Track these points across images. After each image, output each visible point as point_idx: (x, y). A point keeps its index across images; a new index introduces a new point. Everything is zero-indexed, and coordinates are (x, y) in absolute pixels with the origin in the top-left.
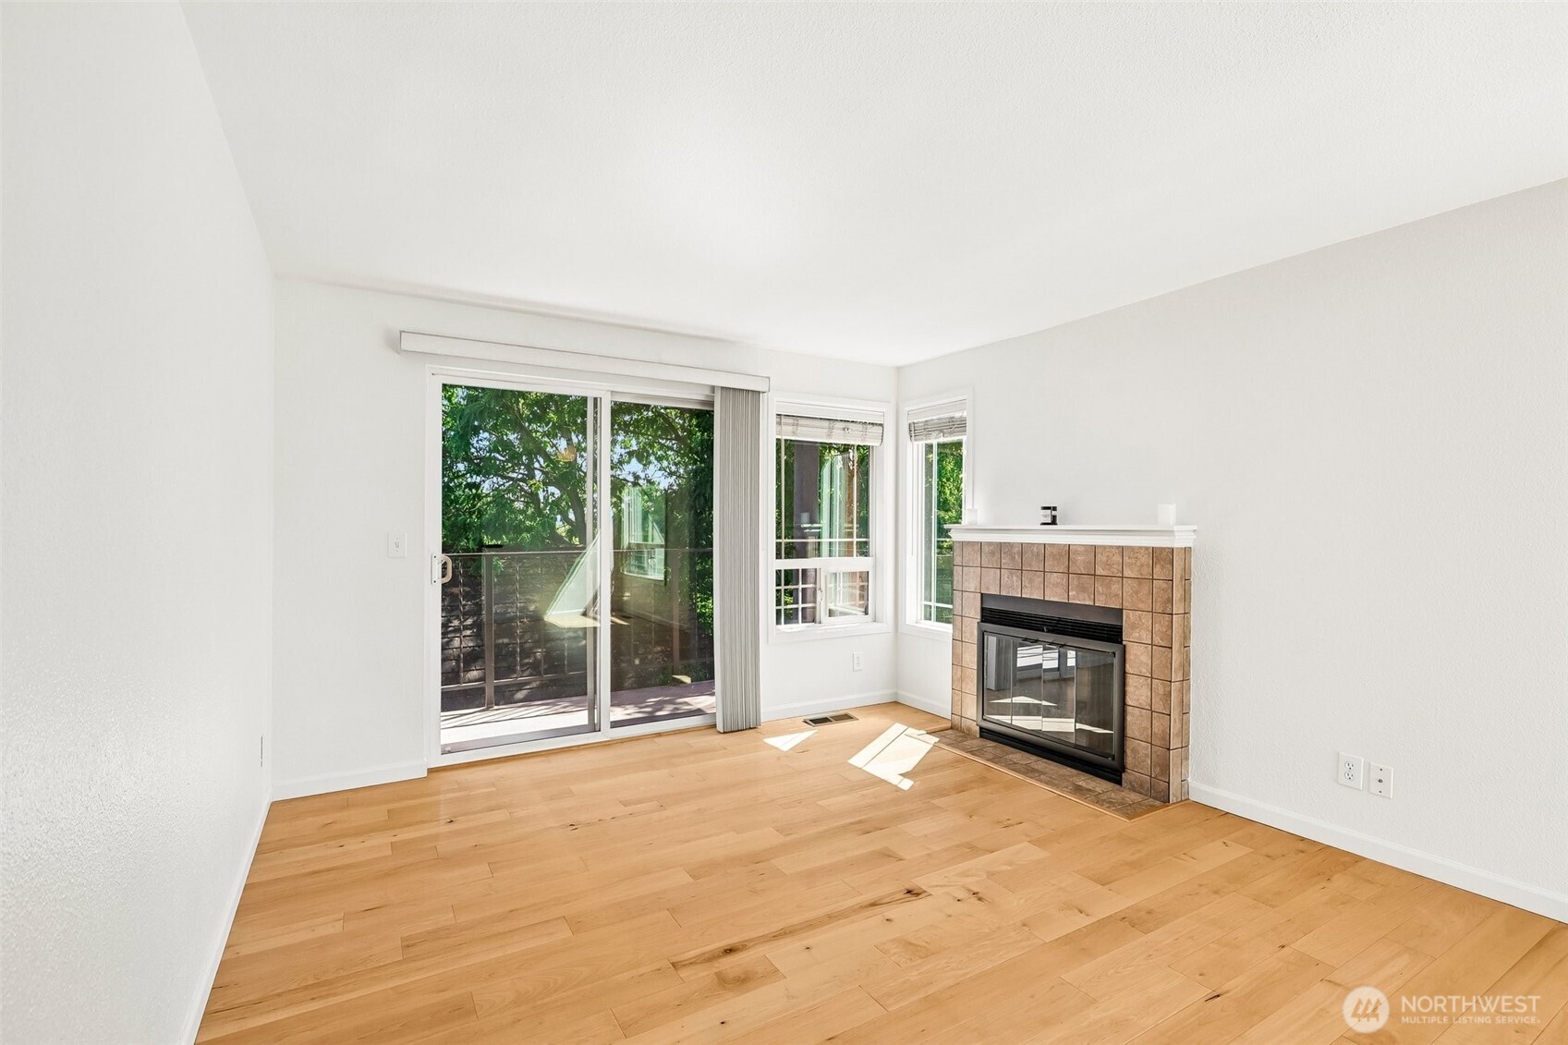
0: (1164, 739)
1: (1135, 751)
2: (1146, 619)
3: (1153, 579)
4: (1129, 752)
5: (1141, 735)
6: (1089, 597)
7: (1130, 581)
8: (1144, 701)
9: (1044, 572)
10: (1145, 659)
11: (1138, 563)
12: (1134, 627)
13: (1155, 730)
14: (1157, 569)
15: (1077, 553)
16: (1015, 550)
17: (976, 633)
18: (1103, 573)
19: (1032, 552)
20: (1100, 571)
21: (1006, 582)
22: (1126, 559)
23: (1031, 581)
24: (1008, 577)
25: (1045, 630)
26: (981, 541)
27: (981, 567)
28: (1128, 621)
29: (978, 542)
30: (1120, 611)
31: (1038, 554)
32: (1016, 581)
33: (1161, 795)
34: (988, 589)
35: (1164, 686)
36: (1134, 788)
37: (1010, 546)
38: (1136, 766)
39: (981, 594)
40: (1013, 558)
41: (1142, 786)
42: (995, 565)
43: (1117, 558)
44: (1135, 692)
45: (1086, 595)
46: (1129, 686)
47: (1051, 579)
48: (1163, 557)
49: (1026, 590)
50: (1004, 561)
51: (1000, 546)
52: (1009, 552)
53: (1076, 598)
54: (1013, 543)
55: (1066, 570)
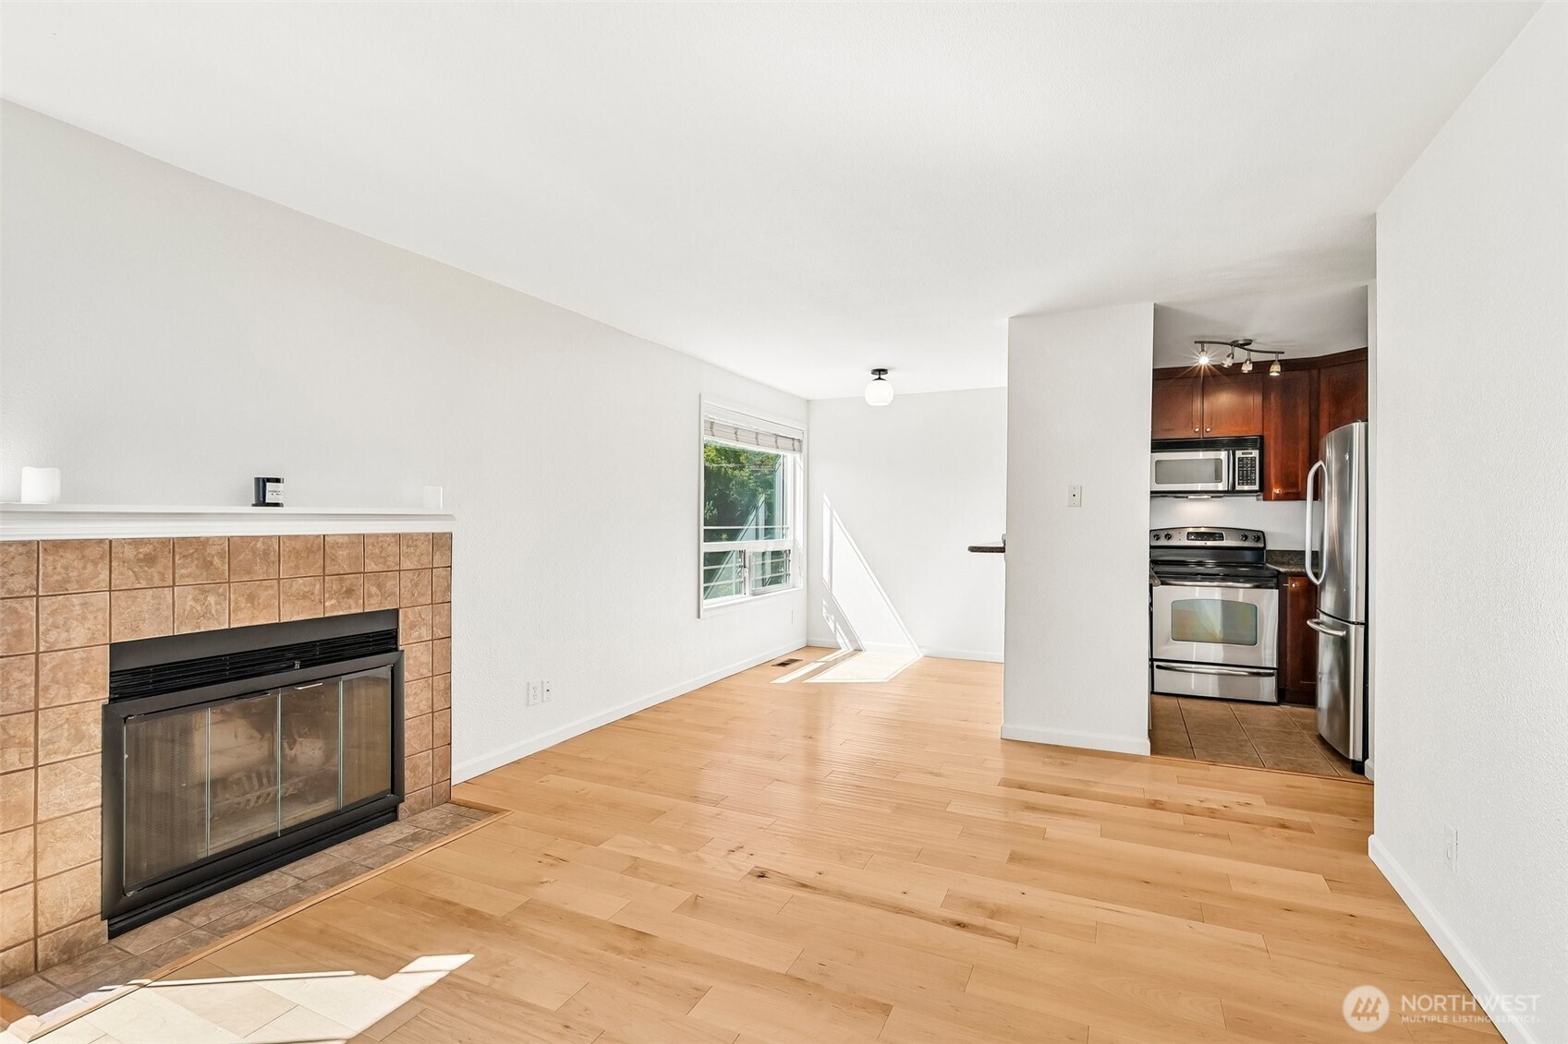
0: (445, 736)
1: (414, 769)
2: (427, 613)
3: (432, 568)
4: (407, 773)
5: (421, 746)
6: (356, 603)
7: (410, 574)
8: (425, 706)
9: (279, 579)
10: (426, 658)
11: (417, 553)
12: (412, 626)
13: (437, 731)
14: (437, 556)
15: (341, 546)
16: (212, 550)
17: (96, 731)
18: (376, 568)
19: (254, 551)
20: (371, 566)
21: (188, 608)
22: (404, 548)
23: (251, 598)
24: (196, 600)
25: (297, 666)
26: (111, 537)
27: (110, 591)
28: (404, 621)
29: (101, 541)
30: (396, 611)
31: (266, 553)
32: (217, 603)
33: (443, 796)
34: (135, 630)
35: (445, 679)
36: (414, 812)
37: (200, 543)
38: (416, 784)
39: (113, 646)
40: (207, 565)
41: (423, 803)
42: (157, 582)
43: (393, 549)
44: (415, 701)
45: (351, 602)
46: (408, 695)
47: (294, 588)
48: (442, 543)
49: (241, 616)
50: (183, 571)
51: (172, 545)
52: (195, 555)
53: (335, 608)
54: (208, 539)
55: (320, 572)
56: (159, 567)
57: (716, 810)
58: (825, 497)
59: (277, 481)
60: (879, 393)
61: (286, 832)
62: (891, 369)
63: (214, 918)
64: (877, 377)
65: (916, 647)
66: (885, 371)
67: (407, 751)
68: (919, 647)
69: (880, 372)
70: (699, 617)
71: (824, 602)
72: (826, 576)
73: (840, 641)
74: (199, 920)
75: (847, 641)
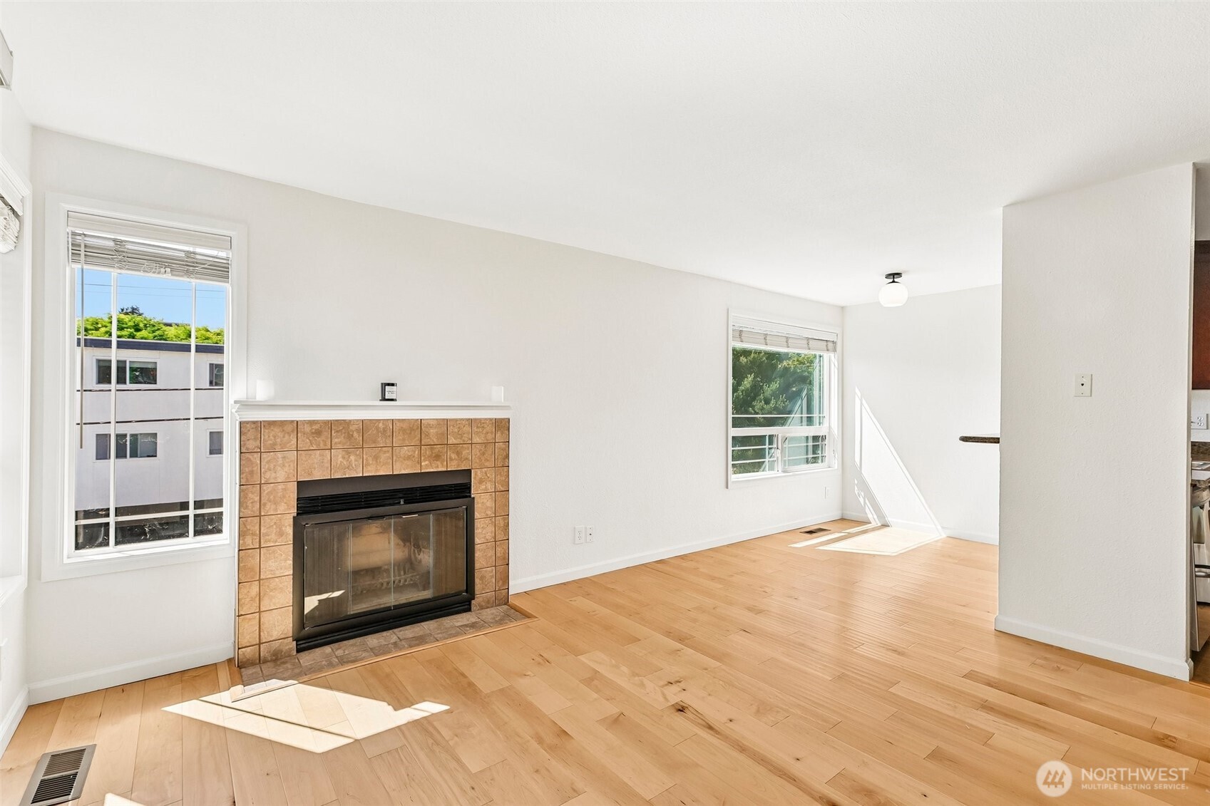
0: (504, 559)
1: (482, 578)
2: (491, 474)
3: (495, 443)
4: (477, 581)
5: (487, 563)
6: (442, 464)
7: (478, 446)
8: (489, 536)
9: (393, 447)
10: (490, 504)
11: (484, 432)
12: (481, 482)
13: (498, 555)
14: (498, 435)
15: (429, 426)
16: (353, 428)
17: (290, 531)
18: (455, 442)
19: (377, 428)
20: (452, 440)
21: (339, 462)
22: (475, 429)
23: (376, 458)
24: (343, 458)
25: (402, 502)
26: (298, 419)
27: (297, 450)
28: (475, 478)
29: (293, 421)
30: (469, 471)
31: (385, 430)
32: (356, 460)
33: (503, 599)
34: (310, 474)
35: (504, 519)
36: (482, 608)
37: (346, 424)
38: (483, 589)
39: (298, 482)
40: (350, 436)
41: (488, 602)
42: (322, 446)
43: (467, 429)
44: (483, 532)
45: (439, 463)
46: (478, 528)
47: (402, 453)
48: (502, 426)
49: (369, 468)
50: (336, 440)
51: (330, 424)
52: (343, 431)
53: (428, 467)
54: (350, 421)
55: (418, 443)
56: (323, 437)
57: (678, 646)
58: (857, 391)
59: (393, 385)
60: (894, 295)
61: (396, 607)
62: (905, 272)
63: (347, 652)
64: (891, 280)
65: (939, 527)
66: (899, 275)
67: (477, 565)
68: (943, 528)
69: (894, 276)
70: (727, 488)
71: (856, 482)
72: (857, 460)
73: (870, 516)
74: (339, 653)
75: (875, 517)
